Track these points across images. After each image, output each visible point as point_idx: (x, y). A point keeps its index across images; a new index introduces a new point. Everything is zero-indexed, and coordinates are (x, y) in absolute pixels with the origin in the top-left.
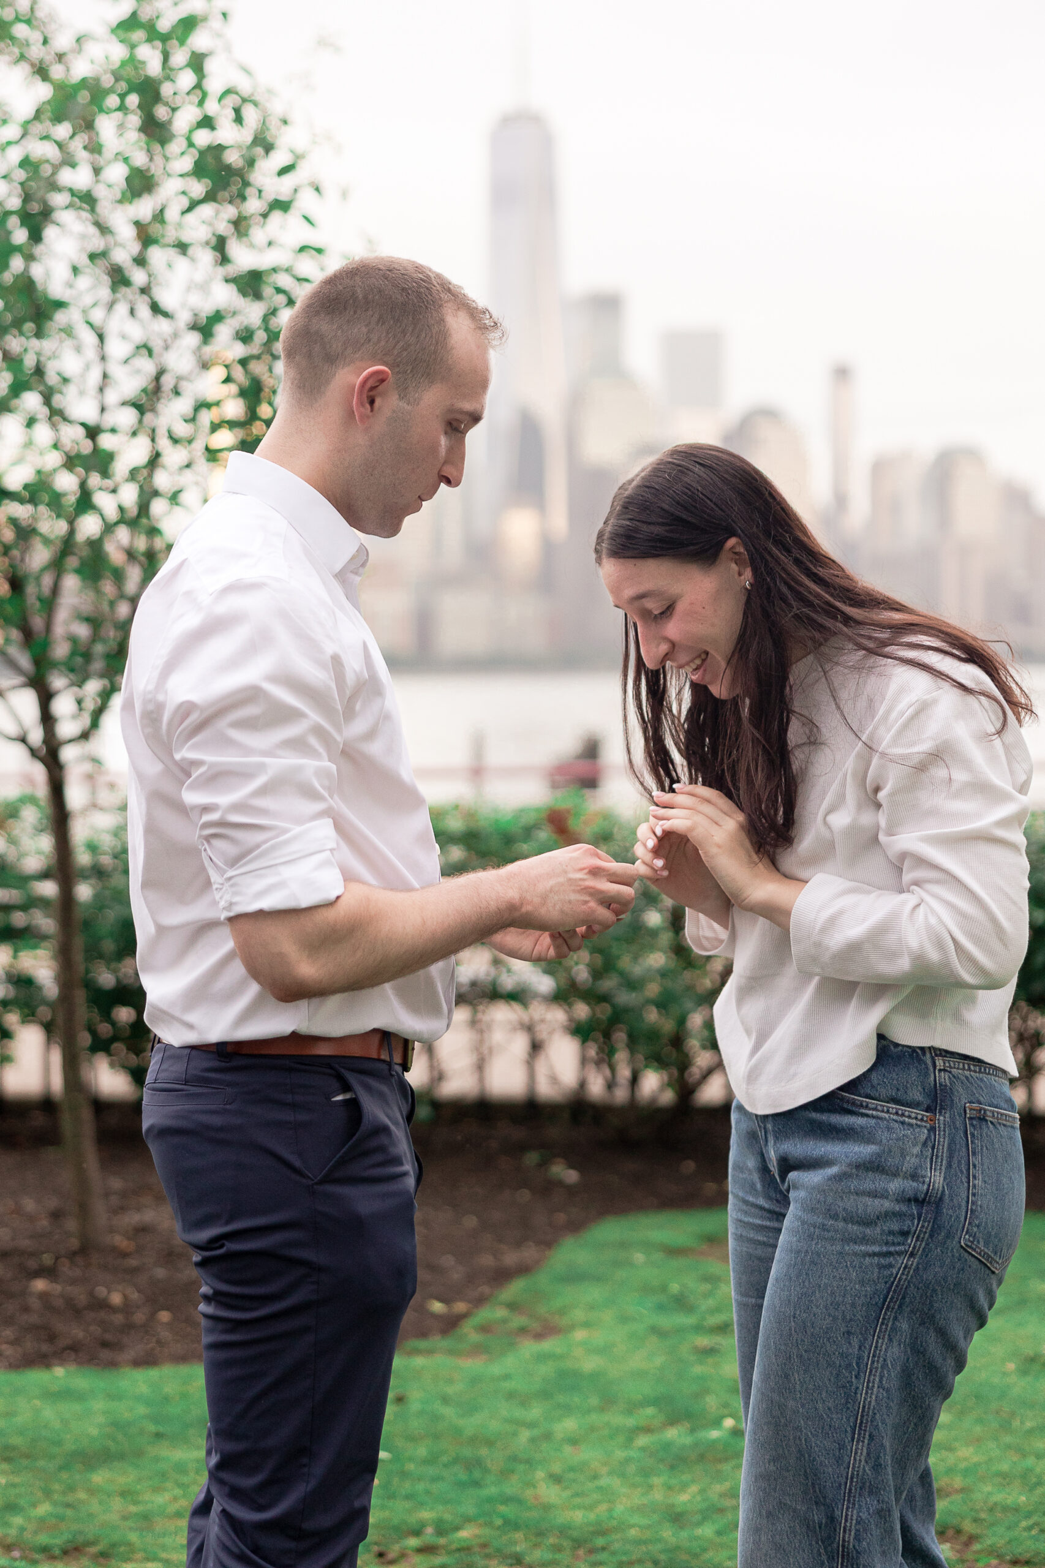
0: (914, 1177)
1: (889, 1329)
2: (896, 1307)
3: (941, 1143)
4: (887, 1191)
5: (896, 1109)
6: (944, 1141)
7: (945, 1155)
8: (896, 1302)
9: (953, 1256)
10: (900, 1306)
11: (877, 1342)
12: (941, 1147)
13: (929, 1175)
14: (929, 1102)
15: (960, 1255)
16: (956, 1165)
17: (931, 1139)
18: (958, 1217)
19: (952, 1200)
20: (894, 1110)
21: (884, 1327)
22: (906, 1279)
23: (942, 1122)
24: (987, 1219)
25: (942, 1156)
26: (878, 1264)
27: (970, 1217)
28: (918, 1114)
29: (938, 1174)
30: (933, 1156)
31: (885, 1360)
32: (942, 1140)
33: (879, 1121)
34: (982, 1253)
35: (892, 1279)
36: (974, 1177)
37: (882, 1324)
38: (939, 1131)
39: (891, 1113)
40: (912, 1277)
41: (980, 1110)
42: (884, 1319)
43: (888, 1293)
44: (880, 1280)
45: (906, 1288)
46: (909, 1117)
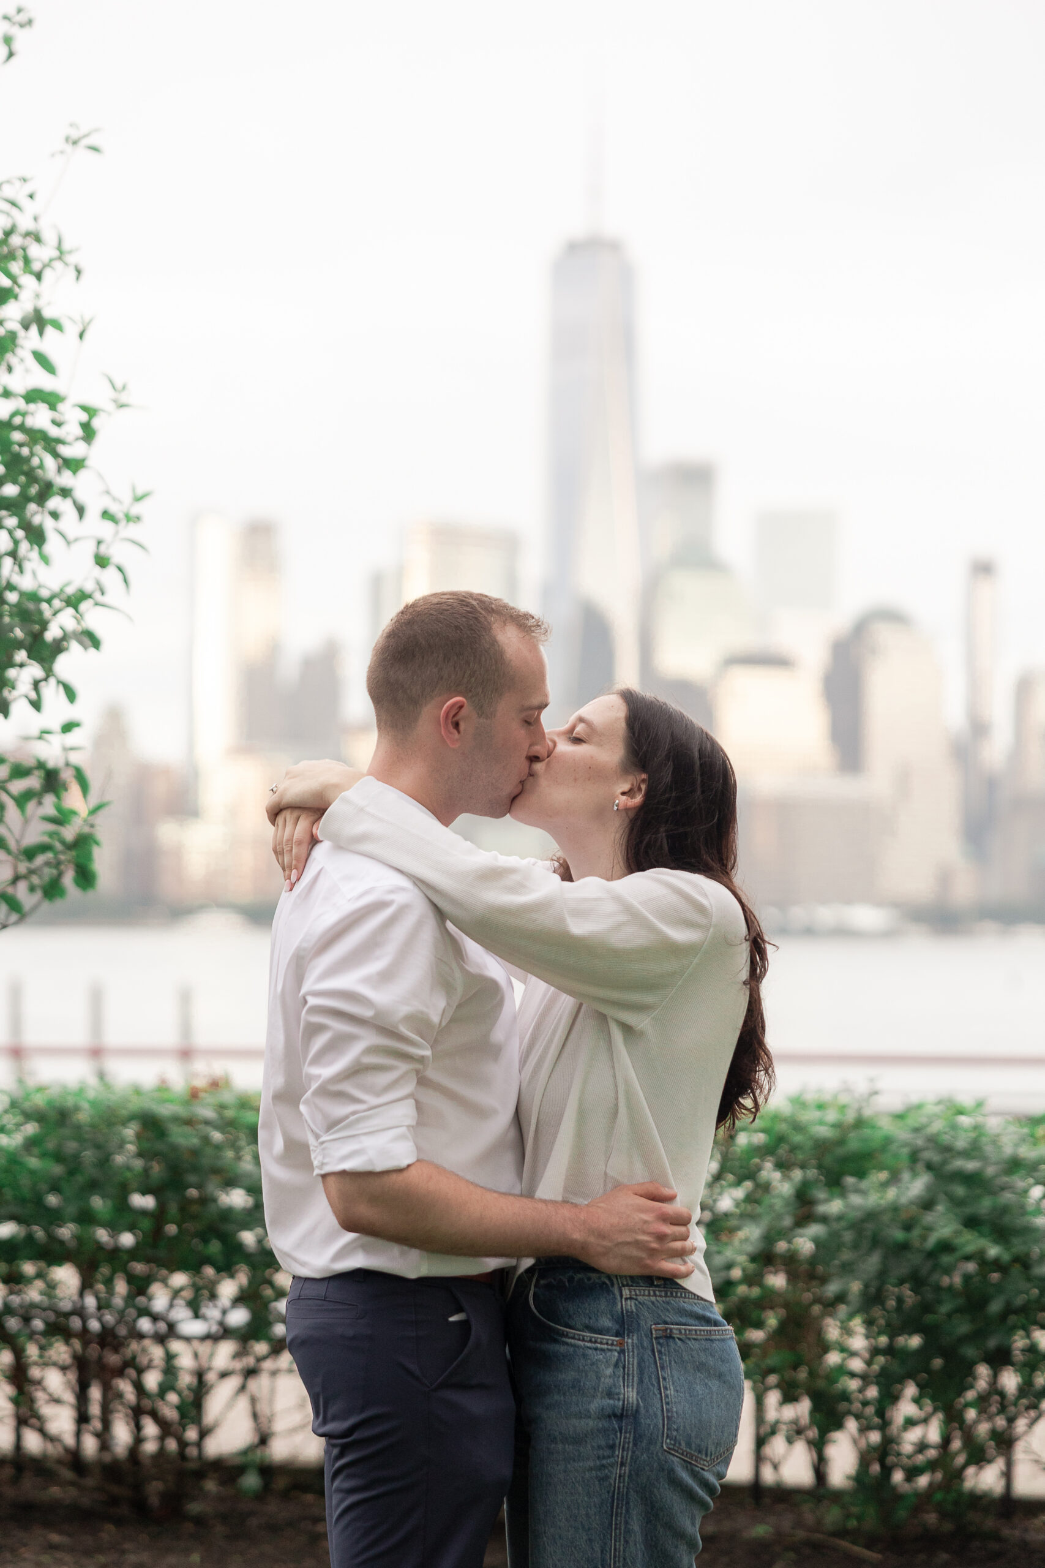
0: (610, 1394)
1: (622, 1531)
2: (624, 1512)
3: (631, 1363)
4: (589, 1411)
5: (589, 1336)
6: (633, 1361)
7: (635, 1372)
8: (622, 1507)
9: (659, 1459)
10: (627, 1511)
11: (615, 1545)
12: (631, 1366)
13: (623, 1392)
14: (617, 1327)
15: (666, 1458)
16: (647, 1379)
17: (621, 1360)
18: (656, 1425)
19: (647, 1411)
20: (589, 1338)
21: (618, 1531)
22: (624, 1486)
23: (630, 1345)
24: (684, 1422)
25: (633, 1373)
26: (597, 1477)
27: (668, 1423)
28: (608, 1340)
29: (630, 1389)
30: (624, 1374)
31: (625, 1559)
32: (631, 1360)
33: (576, 1349)
34: (685, 1453)
35: (613, 1489)
36: (666, 1388)
37: (616, 1529)
38: (628, 1352)
39: (586, 1341)
40: (628, 1483)
41: (666, 1329)
42: (616, 1524)
43: (613, 1501)
44: (603, 1490)
45: (627, 1494)
46: (601, 1343)
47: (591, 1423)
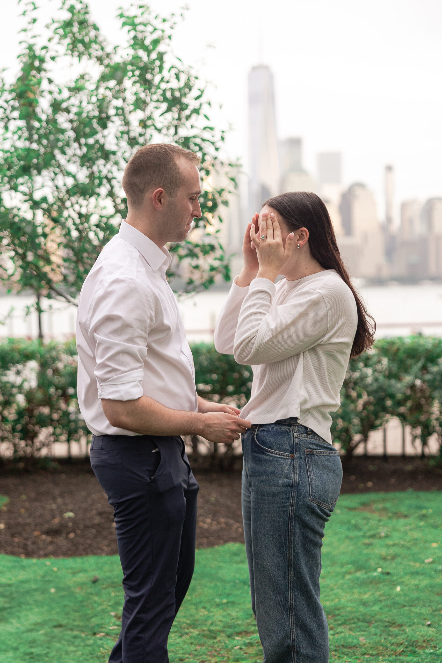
0: (287, 477)
1: (293, 532)
4: (278, 484)
5: (279, 453)
6: (297, 464)
7: (298, 468)
9: (308, 504)
10: (295, 524)
11: (290, 538)
12: (296, 466)
13: (293, 476)
14: (291, 449)
15: (311, 504)
16: (303, 472)
17: (292, 463)
18: (306, 490)
19: (303, 484)
22: (293, 515)
23: (296, 457)
27: (311, 490)
28: (287, 454)
29: (296, 475)
30: (293, 469)
33: (273, 458)
34: (318, 502)
35: (288, 515)
36: (310, 475)
37: (290, 531)
38: (295, 460)
39: (276, 455)
40: (295, 513)
41: (311, 451)
42: (290, 529)
43: (289, 520)
44: (285, 516)
46: (284, 456)
47: (279, 489)
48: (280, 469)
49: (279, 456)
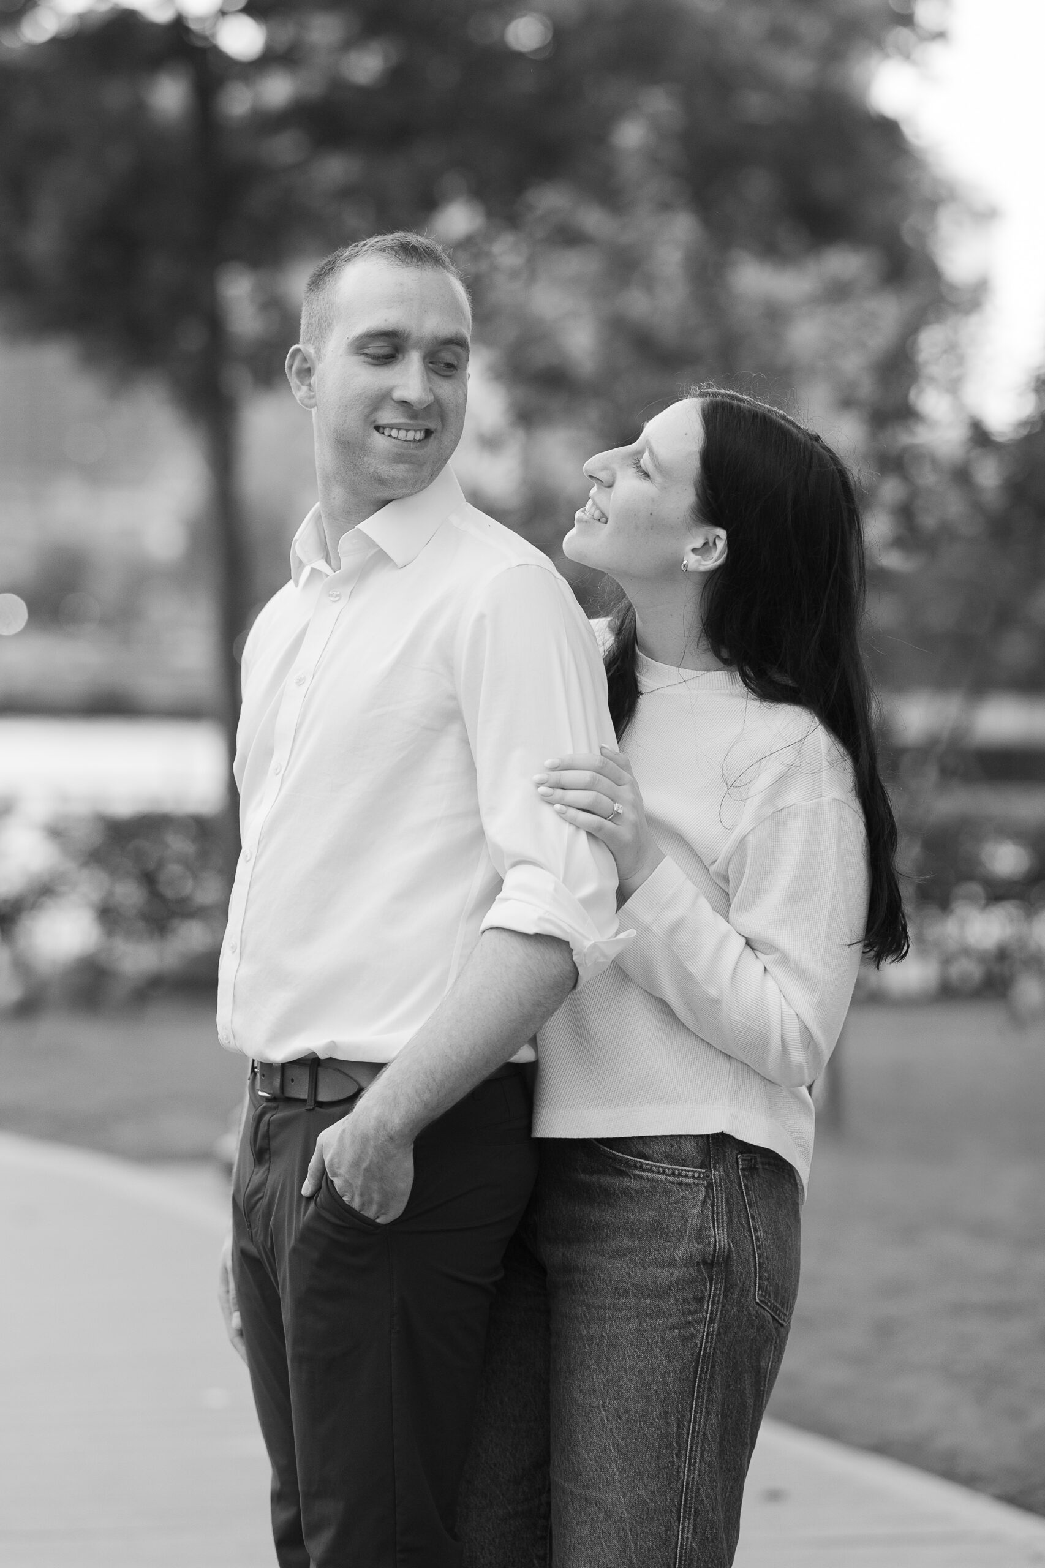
48: (676, 1215)
49: (672, 1179)
